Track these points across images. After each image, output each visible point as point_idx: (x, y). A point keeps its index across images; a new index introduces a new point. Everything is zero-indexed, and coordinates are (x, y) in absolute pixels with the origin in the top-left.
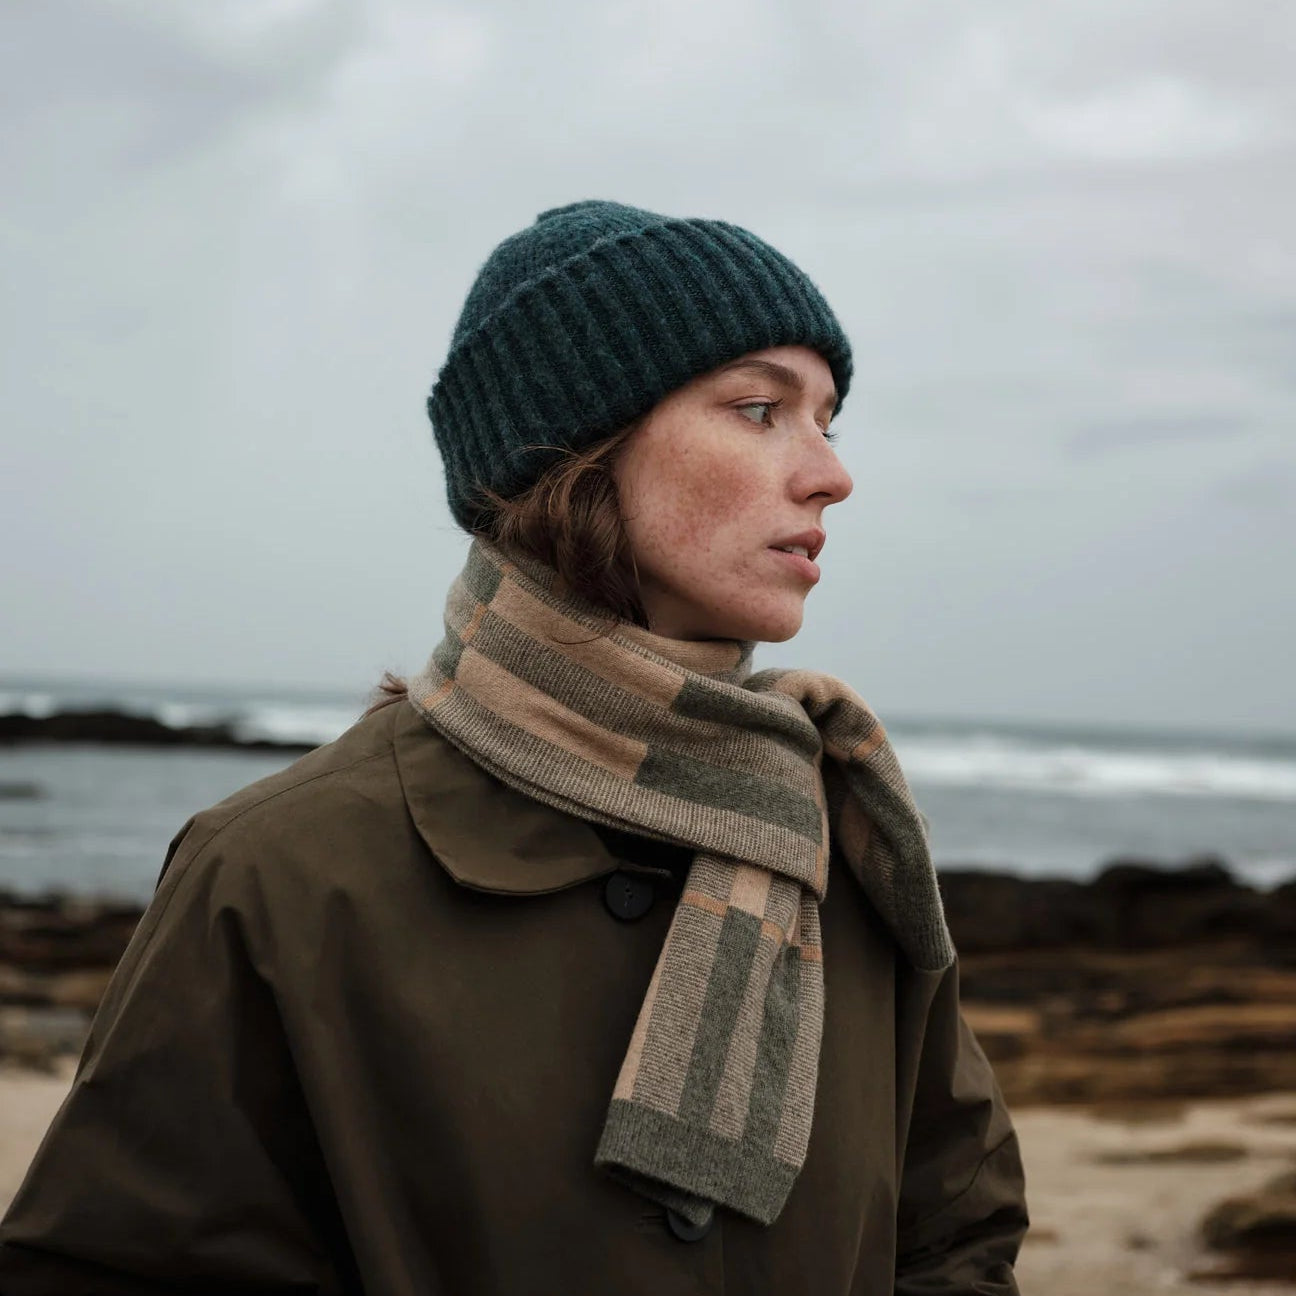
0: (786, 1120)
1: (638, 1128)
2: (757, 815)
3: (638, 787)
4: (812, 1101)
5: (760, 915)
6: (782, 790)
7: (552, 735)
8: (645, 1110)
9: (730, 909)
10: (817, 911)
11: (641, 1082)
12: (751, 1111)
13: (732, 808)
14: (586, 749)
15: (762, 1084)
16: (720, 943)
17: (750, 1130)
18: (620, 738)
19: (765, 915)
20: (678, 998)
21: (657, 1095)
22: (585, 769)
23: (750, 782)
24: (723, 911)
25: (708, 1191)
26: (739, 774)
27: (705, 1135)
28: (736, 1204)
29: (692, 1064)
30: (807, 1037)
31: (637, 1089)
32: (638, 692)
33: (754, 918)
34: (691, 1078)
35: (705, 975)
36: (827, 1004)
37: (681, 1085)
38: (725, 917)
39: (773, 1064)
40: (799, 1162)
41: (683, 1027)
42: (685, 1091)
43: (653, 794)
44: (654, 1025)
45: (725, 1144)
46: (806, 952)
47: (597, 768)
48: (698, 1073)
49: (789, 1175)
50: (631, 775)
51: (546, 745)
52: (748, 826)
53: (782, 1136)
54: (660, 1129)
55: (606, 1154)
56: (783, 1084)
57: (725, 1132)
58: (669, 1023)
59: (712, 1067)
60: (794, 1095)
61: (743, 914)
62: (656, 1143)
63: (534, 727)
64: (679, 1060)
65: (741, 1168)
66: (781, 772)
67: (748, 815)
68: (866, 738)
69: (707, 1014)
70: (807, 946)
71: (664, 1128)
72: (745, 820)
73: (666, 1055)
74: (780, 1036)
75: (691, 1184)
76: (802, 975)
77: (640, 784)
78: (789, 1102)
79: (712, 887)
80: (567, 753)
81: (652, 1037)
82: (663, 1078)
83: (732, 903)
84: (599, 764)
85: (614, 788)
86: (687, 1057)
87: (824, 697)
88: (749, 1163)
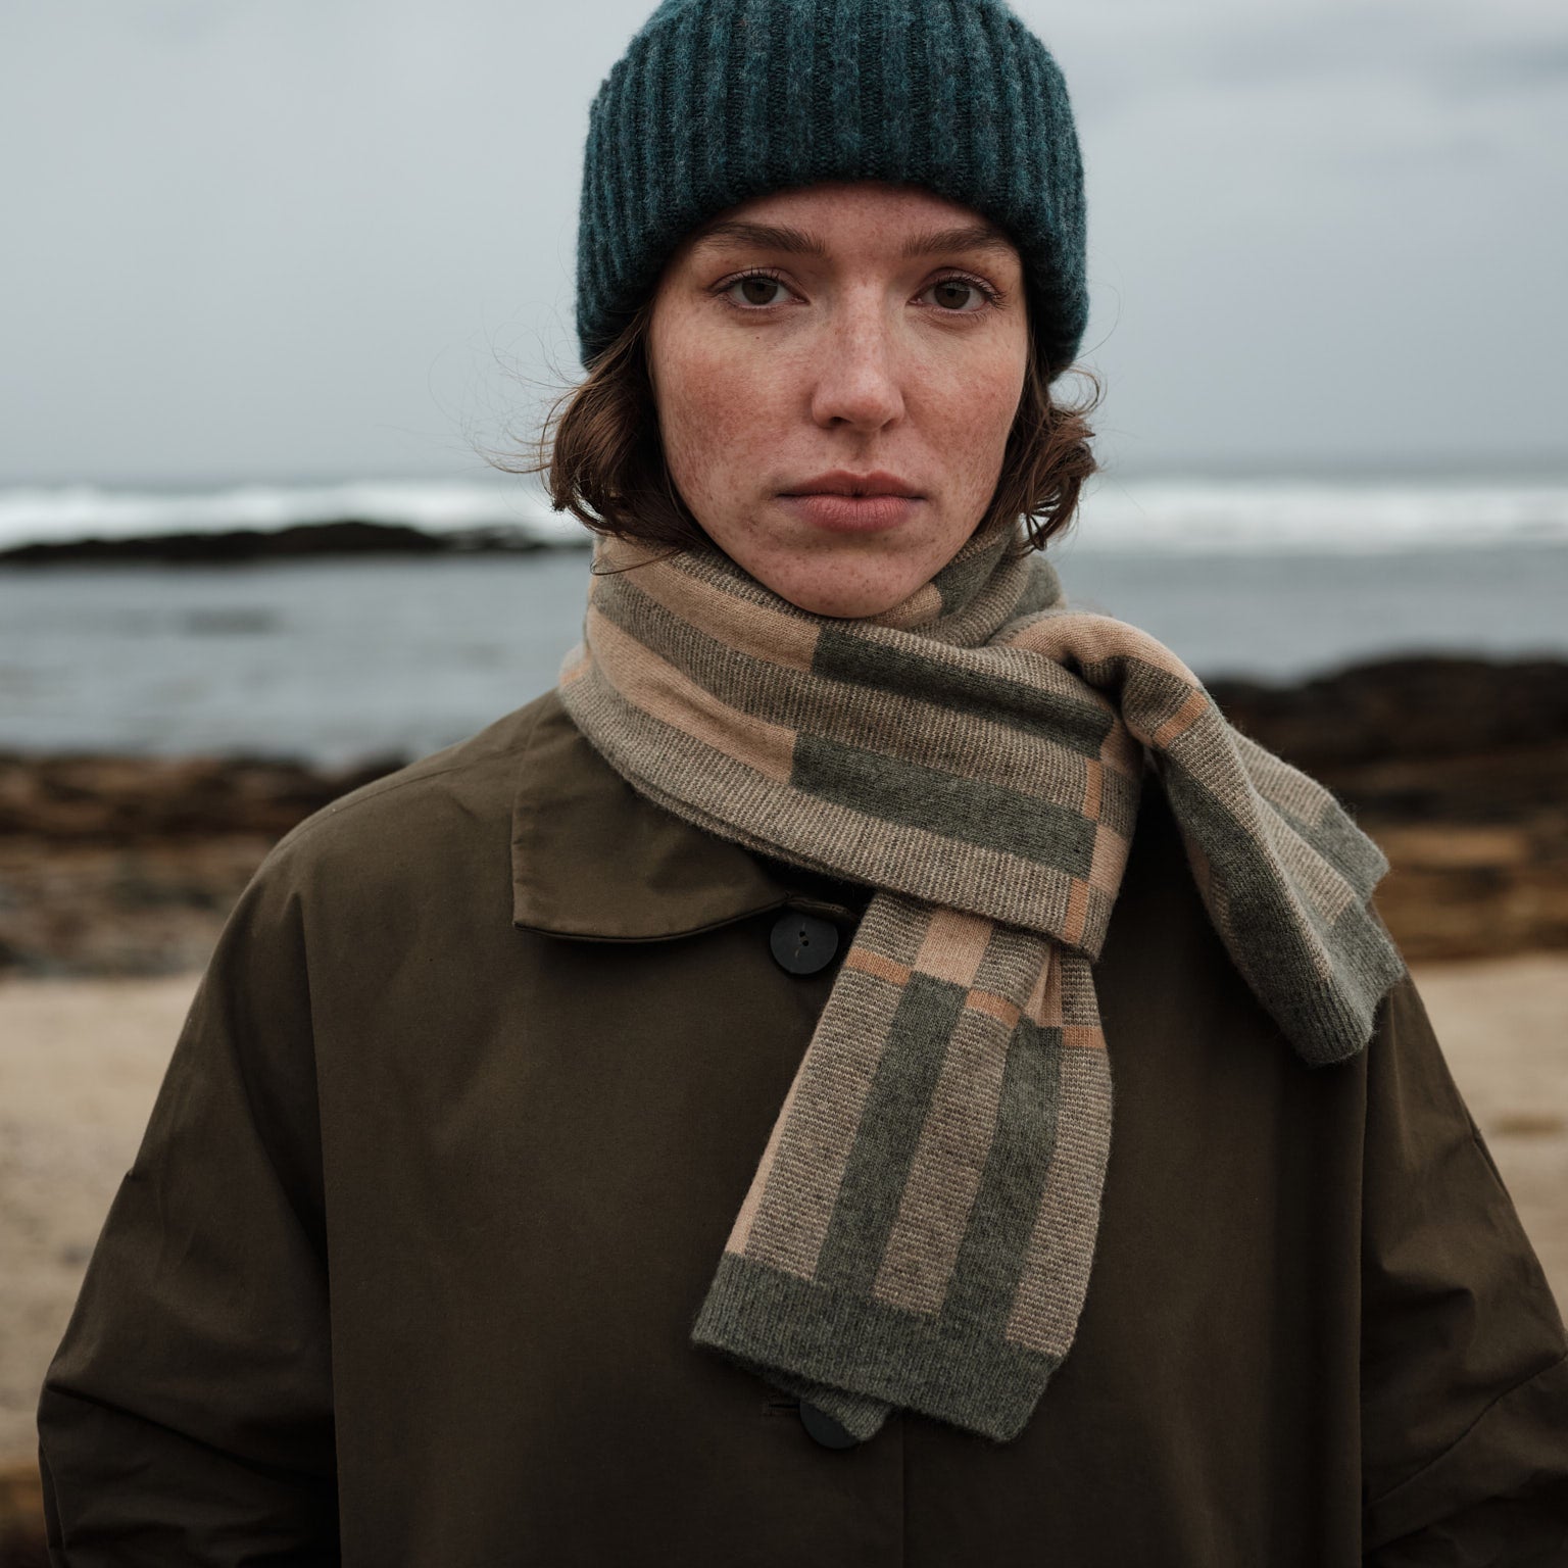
0: (1030, 1288)
1: (750, 1296)
2: (960, 834)
3: (794, 791)
4: (1087, 1258)
5: (965, 981)
6: (1009, 797)
7: (681, 719)
8: (762, 1270)
9: (913, 975)
10: (1088, 974)
11: (759, 1230)
12: (958, 1270)
13: (924, 826)
14: (726, 739)
15: (984, 1232)
16: (894, 1025)
17: (955, 1301)
18: (756, 722)
19: (975, 982)
20: (824, 1106)
21: (782, 1249)
22: (723, 766)
23: (954, 785)
24: (902, 978)
25: (878, 1389)
26: (939, 773)
27: (867, 1306)
28: (932, 1407)
29: (840, 1202)
30: (1073, 1161)
31: (753, 1239)
32: (762, 654)
33: (952, 987)
34: (839, 1223)
35: (867, 1073)
36: (1117, 1111)
37: (822, 1234)
38: (906, 988)
39: (1008, 1201)
40: (1058, 1348)
41: (827, 1150)
42: (828, 1244)
43: (813, 802)
44: (785, 1146)
45: (906, 1319)
46: (1070, 1035)
47: (739, 765)
48: (850, 1217)
49: (1035, 1367)
50: (784, 775)
51: (674, 734)
52: (943, 852)
53: (1021, 1309)
54: (786, 1297)
55: (704, 1332)
56: (1024, 1234)
57: (905, 1301)
58: (807, 1144)
59: (876, 1206)
60: (1046, 1247)
61: (934, 982)
62: (780, 1319)
63: (661, 709)
64: (819, 1197)
65: (938, 1355)
66: (1008, 770)
67: (947, 835)
68: (1173, 713)
69: (865, 1130)
70: (1071, 1026)
71: (792, 1296)
72: (939, 843)
73: (799, 1190)
74: (1020, 1161)
75: (841, 1378)
76: (1063, 1069)
77: (798, 788)
78: (1036, 1258)
79: (889, 943)
80: (700, 743)
81: (780, 1165)
82: (793, 1224)
83: (916, 968)
84: (743, 759)
85: (759, 792)
86: (832, 1194)
87: (1094, 654)
88: (954, 1348)
